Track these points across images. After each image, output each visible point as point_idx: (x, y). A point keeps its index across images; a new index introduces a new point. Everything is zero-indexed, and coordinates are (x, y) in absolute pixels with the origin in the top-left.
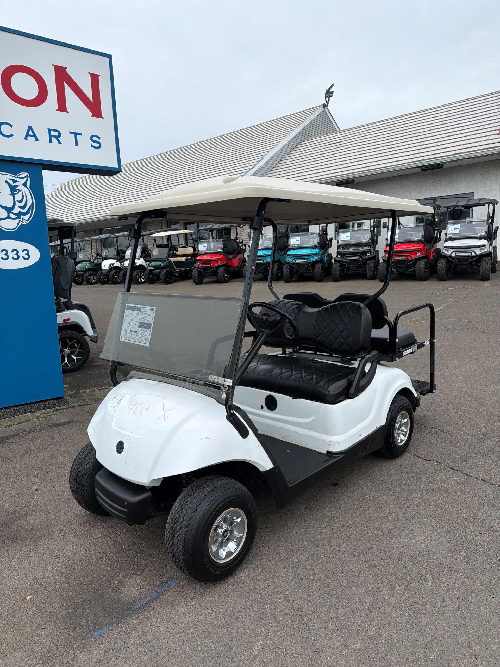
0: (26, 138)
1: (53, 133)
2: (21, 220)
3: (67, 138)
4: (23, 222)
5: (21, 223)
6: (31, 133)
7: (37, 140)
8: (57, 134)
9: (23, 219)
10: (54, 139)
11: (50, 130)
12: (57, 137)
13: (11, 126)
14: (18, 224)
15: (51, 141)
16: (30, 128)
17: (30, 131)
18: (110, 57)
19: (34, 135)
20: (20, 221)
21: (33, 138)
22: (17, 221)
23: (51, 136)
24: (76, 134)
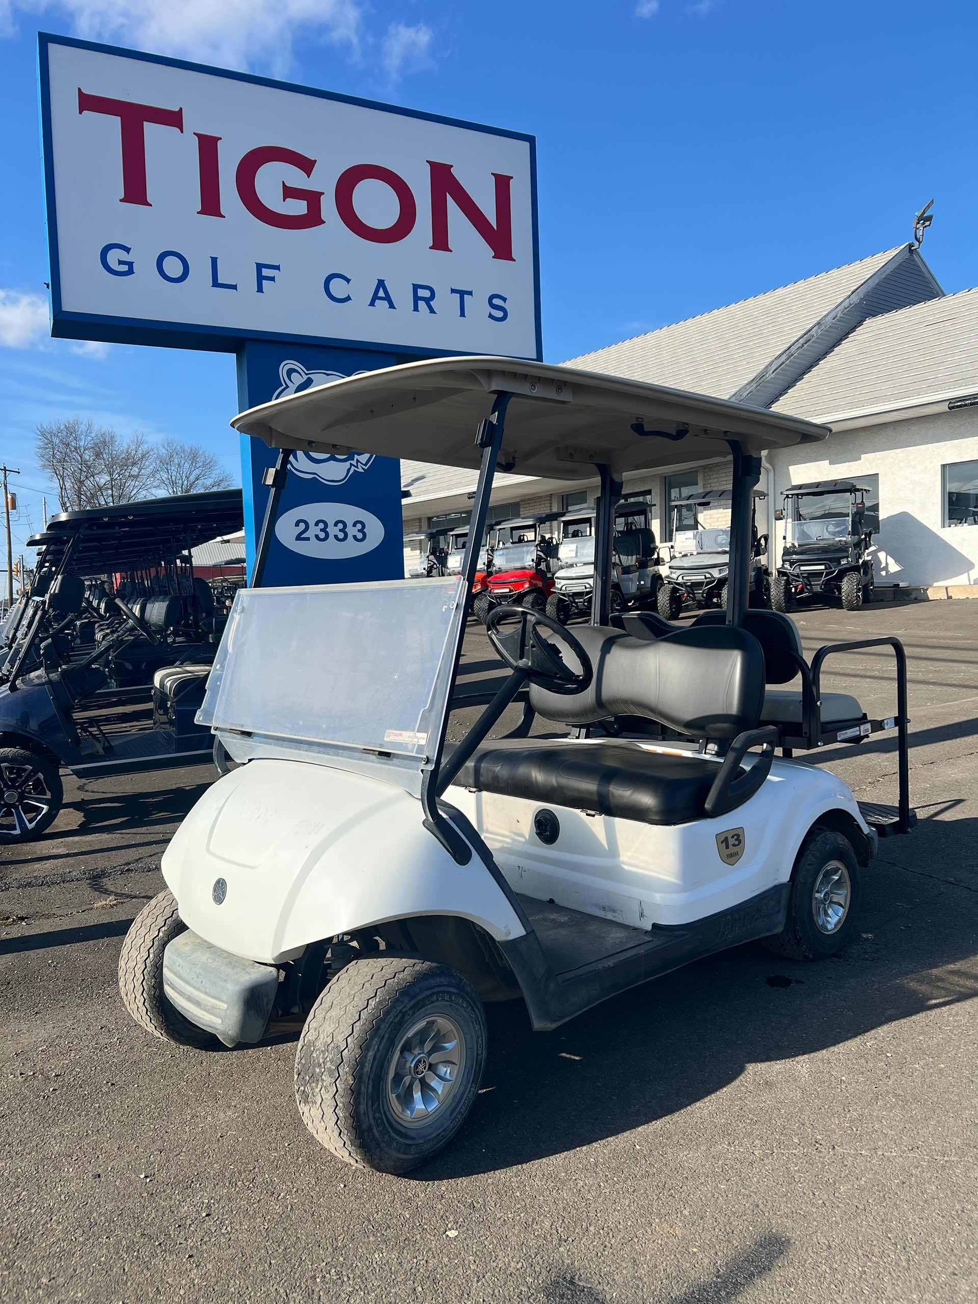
0: (372, 304)
1: (422, 293)
2: (354, 463)
3: (446, 302)
4: (357, 467)
5: (353, 468)
6: (381, 294)
7: (392, 306)
8: (426, 294)
9: (358, 461)
10: (422, 304)
11: (416, 287)
12: (428, 301)
13: (348, 281)
14: (349, 470)
15: (416, 309)
16: (381, 284)
17: (381, 291)
18: (531, 140)
19: (387, 298)
20: (351, 465)
21: (386, 303)
22: (347, 464)
23: (416, 299)
24: (462, 293)
